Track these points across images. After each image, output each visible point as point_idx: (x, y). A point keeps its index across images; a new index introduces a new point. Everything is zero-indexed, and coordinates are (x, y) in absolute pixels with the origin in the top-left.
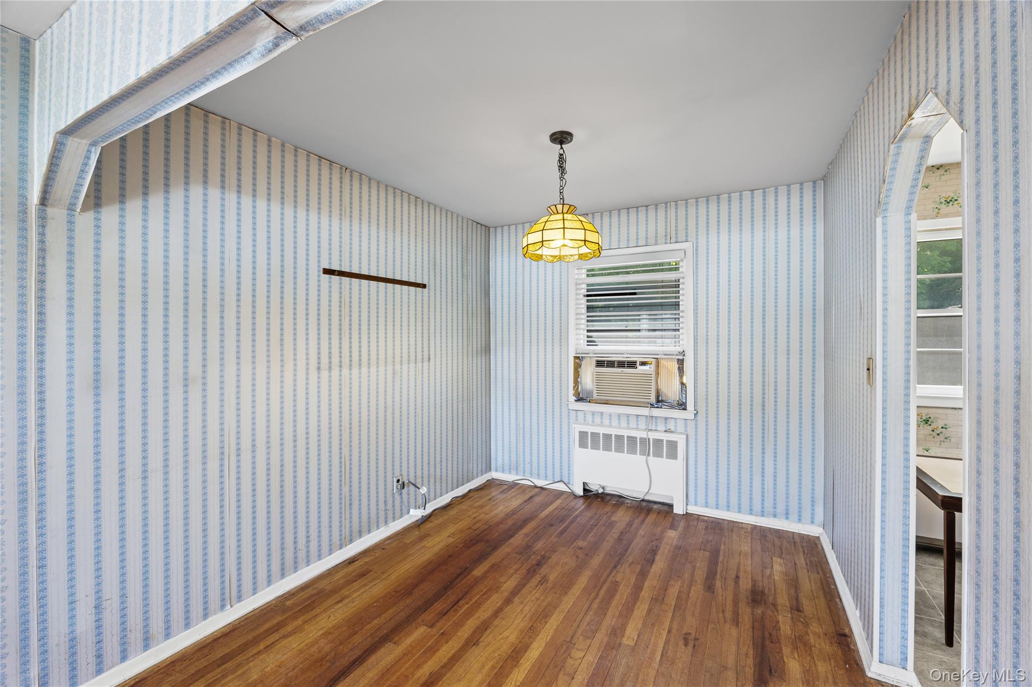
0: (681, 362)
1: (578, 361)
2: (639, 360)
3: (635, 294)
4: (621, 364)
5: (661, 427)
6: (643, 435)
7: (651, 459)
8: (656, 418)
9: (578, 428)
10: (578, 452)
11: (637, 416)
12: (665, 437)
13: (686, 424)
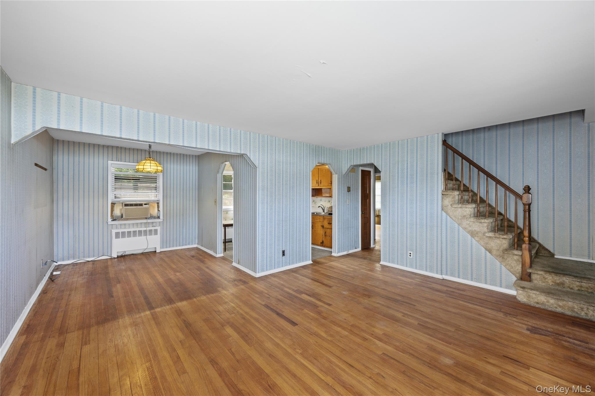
0: (158, 203)
1: (113, 204)
2: (143, 203)
3: (139, 180)
4: (136, 205)
5: (151, 225)
6: (145, 229)
7: (148, 236)
8: (149, 223)
9: (114, 231)
10: (115, 241)
11: (141, 223)
12: (153, 228)
13: (160, 223)
